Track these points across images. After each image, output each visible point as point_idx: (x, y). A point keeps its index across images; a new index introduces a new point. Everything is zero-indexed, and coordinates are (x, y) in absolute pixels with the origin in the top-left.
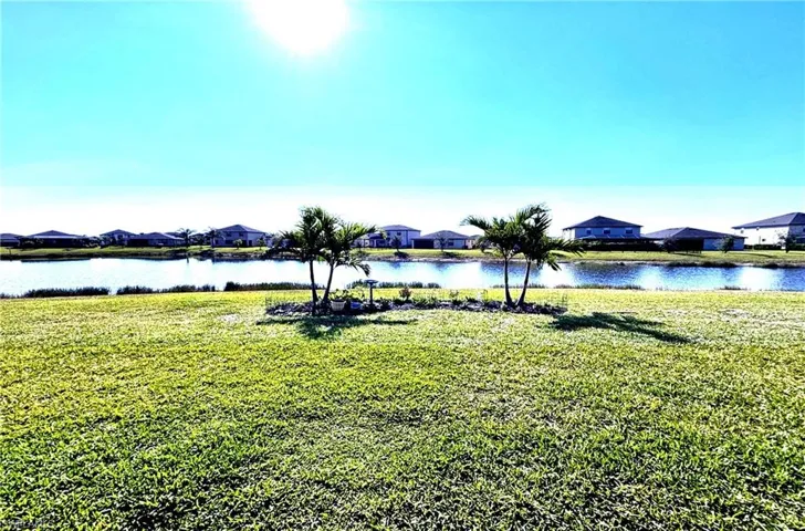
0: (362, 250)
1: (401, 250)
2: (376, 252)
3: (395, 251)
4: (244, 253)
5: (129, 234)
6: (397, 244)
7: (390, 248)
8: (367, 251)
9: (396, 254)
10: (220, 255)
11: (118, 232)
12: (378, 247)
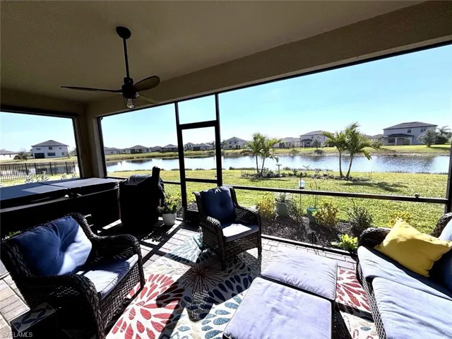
0: (295, 149)
1: (319, 149)
2: (303, 150)
3: (316, 149)
4: (236, 153)
5: (193, 145)
6: (317, 144)
7: (312, 147)
8: (298, 149)
9: (316, 151)
10: (227, 154)
11: (190, 143)
12: (305, 146)
